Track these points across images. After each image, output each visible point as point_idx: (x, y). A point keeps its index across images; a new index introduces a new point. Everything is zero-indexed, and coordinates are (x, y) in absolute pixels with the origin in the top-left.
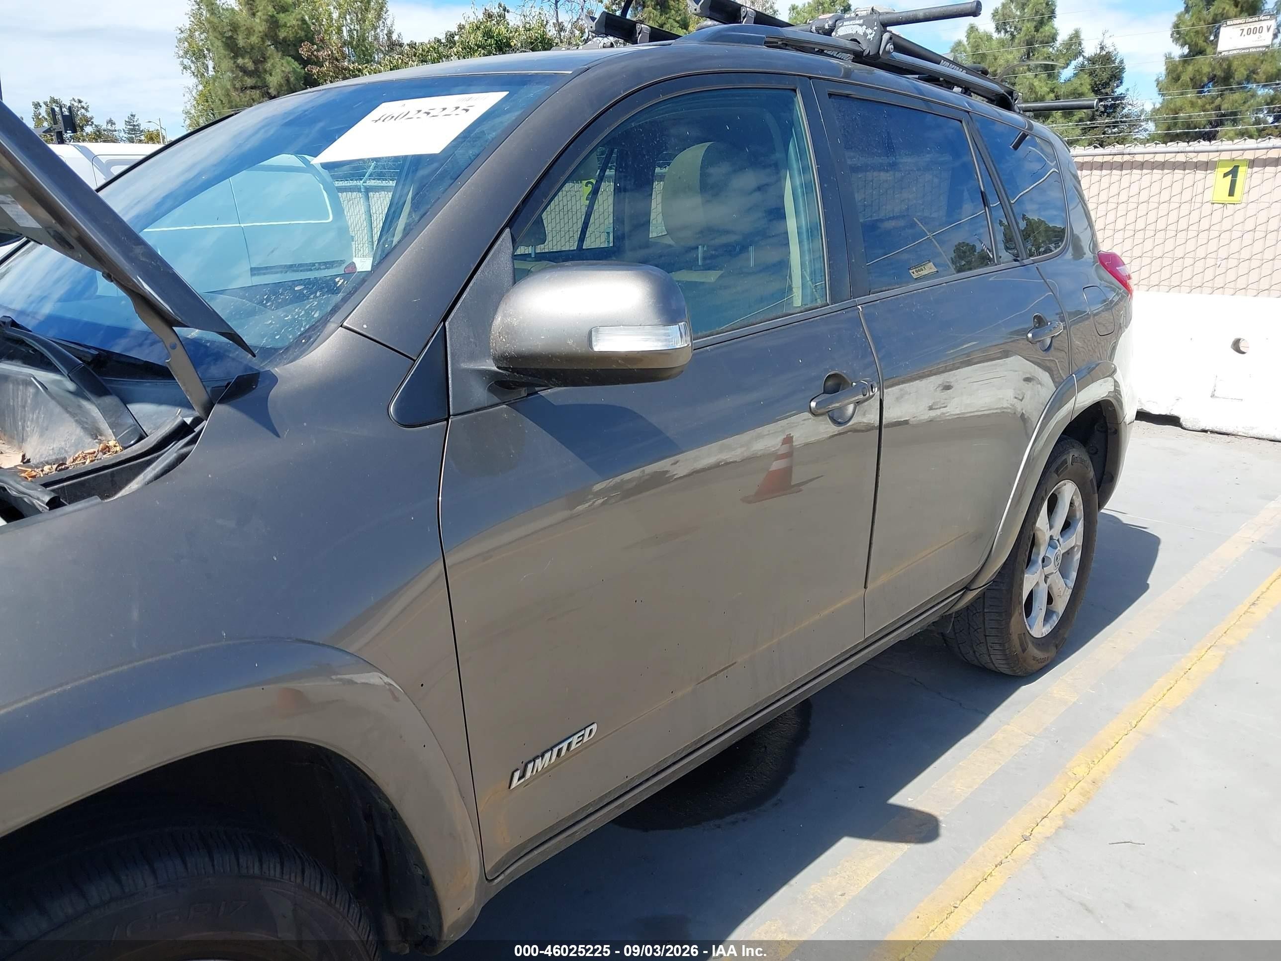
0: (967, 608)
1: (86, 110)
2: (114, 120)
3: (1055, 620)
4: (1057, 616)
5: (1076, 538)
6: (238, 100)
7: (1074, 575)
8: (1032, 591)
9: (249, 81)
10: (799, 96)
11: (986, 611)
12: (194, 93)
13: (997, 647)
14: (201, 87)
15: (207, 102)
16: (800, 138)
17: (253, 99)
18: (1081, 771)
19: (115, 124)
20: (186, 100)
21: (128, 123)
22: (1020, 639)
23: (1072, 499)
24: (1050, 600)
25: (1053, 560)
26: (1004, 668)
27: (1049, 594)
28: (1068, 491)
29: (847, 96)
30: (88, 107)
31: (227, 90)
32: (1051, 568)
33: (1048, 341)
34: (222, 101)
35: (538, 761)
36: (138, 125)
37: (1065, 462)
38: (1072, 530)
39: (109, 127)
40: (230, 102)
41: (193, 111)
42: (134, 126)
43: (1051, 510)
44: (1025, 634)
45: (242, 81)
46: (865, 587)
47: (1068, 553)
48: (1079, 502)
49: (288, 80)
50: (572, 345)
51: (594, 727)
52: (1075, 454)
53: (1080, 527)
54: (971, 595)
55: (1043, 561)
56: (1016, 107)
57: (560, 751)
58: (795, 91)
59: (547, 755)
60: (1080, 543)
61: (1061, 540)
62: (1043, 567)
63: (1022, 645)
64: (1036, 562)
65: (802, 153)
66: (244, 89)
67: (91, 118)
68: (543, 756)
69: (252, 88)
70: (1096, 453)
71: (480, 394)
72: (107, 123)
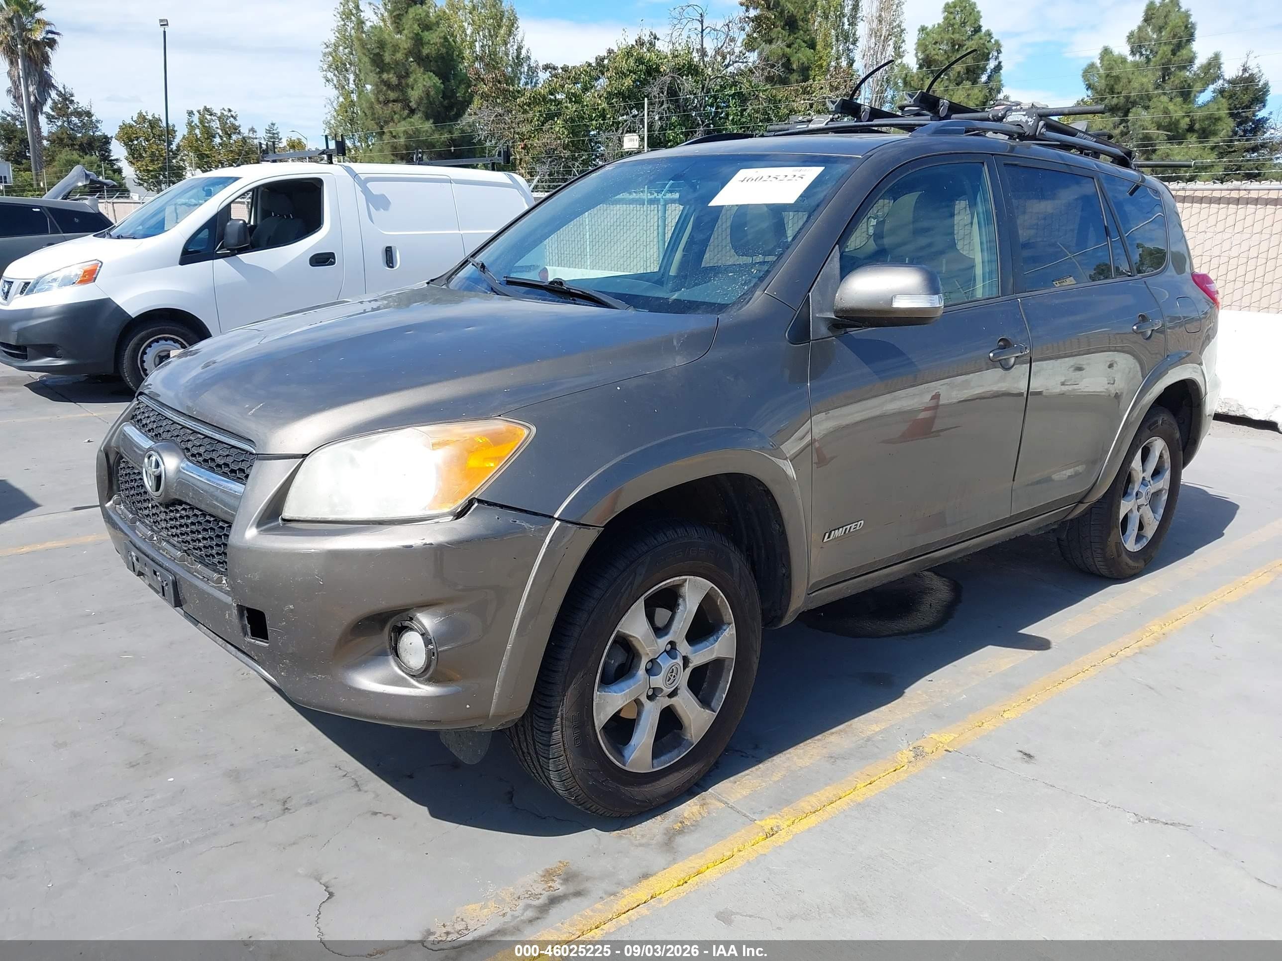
0: (1078, 519)
1: (235, 118)
2: (256, 128)
3: (1144, 542)
4: (1147, 540)
5: (1164, 483)
6: (381, 113)
7: (1161, 511)
8: (1127, 515)
9: (392, 95)
10: (986, 167)
11: (1092, 523)
12: (335, 104)
13: (1099, 551)
14: (341, 99)
15: (346, 112)
16: (985, 193)
17: (394, 112)
18: (1155, 628)
19: (256, 132)
20: (327, 111)
21: (268, 131)
22: (1116, 546)
23: (1161, 453)
24: (1141, 527)
25: (1144, 494)
26: (1104, 571)
27: (1140, 523)
28: (1159, 446)
29: (1016, 165)
30: (236, 115)
31: (372, 103)
32: (1142, 500)
33: (1149, 333)
34: (366, 114)
35: (837, 531)
36: (277, 134)
37: (1156, 422)
38: (1161, 476)
39: (251, 135)
40: (373, 114)
41: (333, 122)
42: (274, 134)
43: (1144, 459)
44: (1120, 546)
45: (385, 95)
46: (1013, 480)
47: (1157, 494)
48: (1167, 456)
49: (428, 94)
50: (882, 305)
51: (862, 522)
52: (1164, 418)
53: (1167, 474)
54: (1082, 508)
55: (1137, 494)
56: (1132, 165)
57: (846, 529)
58: (983, 163)
59: (841, 529)
60: (1167, 487)
61: (1152, 482)
62: (1136, 499)
63: (1117, 551)
64: (1130, 494)
65: (985, 200)
66: (387, 102)
67: (239, 126)
68: (838, 529)
69: (394, 101)
70: (1183, 423)
71: (824, 330)
72: (249, 131)
